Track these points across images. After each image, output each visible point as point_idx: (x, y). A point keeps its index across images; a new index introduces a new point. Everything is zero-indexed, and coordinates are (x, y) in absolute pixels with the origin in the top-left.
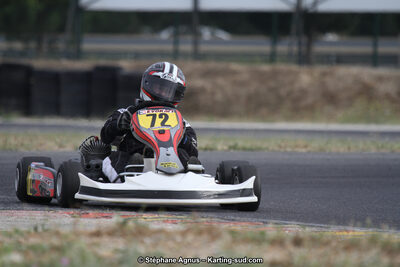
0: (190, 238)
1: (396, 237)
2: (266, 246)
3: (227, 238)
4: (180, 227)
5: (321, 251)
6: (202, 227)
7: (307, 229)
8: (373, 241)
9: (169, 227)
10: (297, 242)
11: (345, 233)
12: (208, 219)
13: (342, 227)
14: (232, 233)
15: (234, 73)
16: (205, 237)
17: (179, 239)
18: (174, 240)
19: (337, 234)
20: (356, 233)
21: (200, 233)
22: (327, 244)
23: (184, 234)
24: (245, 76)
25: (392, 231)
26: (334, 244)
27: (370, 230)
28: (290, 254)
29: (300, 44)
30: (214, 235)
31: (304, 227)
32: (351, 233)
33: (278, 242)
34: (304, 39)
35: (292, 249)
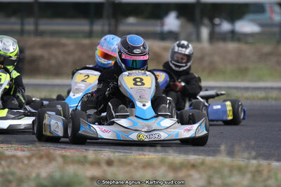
0: (34, 161)
1: (178, 159)
2: (87, 166)
3: (60, 160)
4: (27, 153)
5: (127, 169)
6: (42, 153)
7: (117, 154)
8: (162, 161)
9: (19, 153)
10: (110, 163)
11: (143, 157)
12: (47, 148)
13: (140, 152)
14: (63, 157)
15: (64, 45)
16: (45, 160)
17: (26, 162)
18: (23, 162)
19: (138, 157)
20: (150, 157)
21: (41, 157)
22: (130, 164)
23: (29, 158)
24: (72, 48)
25: (176, 155)
26: (135, 164)
27: (160, 154)
28: (104, 171)
29: (110, 25)
30: (50, 158)
31: (114, 152)
32: (147, 157)
33: (96, 163)
34: (113, 22)
35: (105, 167)
